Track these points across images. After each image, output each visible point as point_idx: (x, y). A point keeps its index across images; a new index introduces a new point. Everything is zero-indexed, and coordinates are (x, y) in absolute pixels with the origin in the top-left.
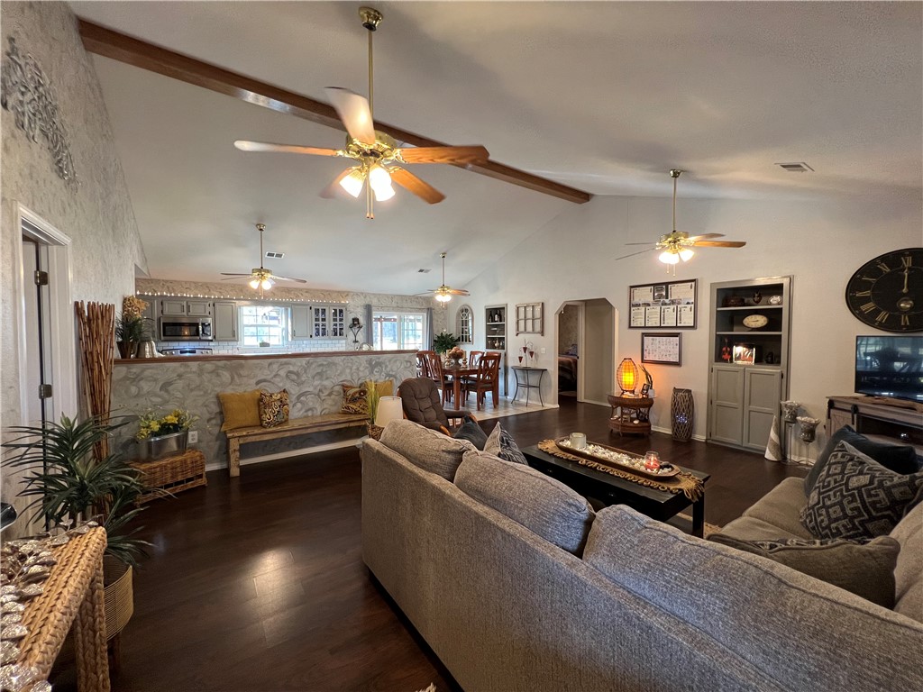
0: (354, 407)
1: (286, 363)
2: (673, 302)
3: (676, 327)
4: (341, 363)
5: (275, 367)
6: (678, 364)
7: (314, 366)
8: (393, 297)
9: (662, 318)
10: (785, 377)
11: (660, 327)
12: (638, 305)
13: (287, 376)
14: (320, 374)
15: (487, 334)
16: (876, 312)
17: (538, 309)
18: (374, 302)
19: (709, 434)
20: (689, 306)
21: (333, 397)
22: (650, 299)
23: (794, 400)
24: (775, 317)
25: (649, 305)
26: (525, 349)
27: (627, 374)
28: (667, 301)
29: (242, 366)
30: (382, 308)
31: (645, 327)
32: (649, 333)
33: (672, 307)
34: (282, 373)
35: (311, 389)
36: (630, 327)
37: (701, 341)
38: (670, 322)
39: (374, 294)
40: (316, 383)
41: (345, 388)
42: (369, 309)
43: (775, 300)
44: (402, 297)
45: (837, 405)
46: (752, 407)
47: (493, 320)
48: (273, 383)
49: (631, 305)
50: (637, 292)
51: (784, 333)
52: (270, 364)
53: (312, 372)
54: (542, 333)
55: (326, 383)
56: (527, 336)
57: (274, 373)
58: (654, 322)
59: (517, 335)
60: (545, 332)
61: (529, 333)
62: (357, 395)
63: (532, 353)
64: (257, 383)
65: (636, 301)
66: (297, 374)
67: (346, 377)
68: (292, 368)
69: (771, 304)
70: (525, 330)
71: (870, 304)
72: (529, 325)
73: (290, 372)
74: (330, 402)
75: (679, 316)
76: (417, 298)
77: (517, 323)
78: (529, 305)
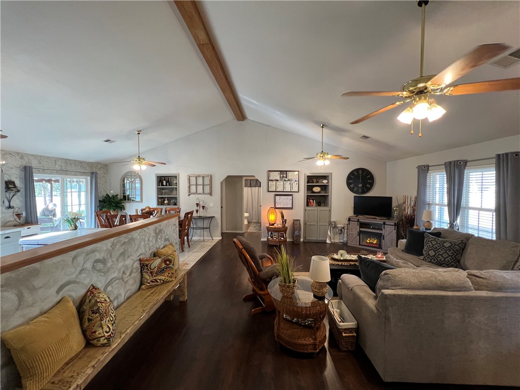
0: (163, 278)
1: (93, 251)
2: (289, 180)
3: (291, 192)
4: (138, 238)
5: (80, 259)
6: (292, 208)
7: (117, 247)
9: (284, 187)
10: (330, 211)
11: (283, 192)
12: (272, 180)
13: (94, 267)
14: (123, 254)
15: (158, 195)
16: (354, 188)
17: (207, 181)
19: (305, 238)
20: (296, 182)
21: (133, 275)
22: (278, 178)
23: (333, 220)
24: (325, 188)
25: (278, 181)
26: (197, 205)
27: (272, 214)
28: (286, 179)
29: (36, 273)
30: (44, 171)
31: (276, 191)
32: (278, 194)
33: (289, 182)
34: (89, 265)
35: (115, 275)
36: (269, 191)
37: (301, 197)
38: (288, 189)
40: (120, 265)
41: (144, 265)
42: (28, 172)
43: (325, 182)
45: (351, 220)
46: (321, 224)
47: (163, 185)
48: (78, 283)
49: (269, 180)
50: (272, 174)
51: (330, 194)
52: (74, 258)
53: (117, 253)
54: (211, 194)
55: (129, 262)
56: (201, 197)
57: (79, 269)
58: (280, 189)
59: (189, 195)
60: (213, 194)
61: (200, 194)
62: (164, 265)
63: (203, 207)
64: (58, 292)
65: (271, 178)
66: (103, 261)
67: (142, 251)
68: (98, 256)
69: (324, 183)
70: (196, 192)
71: (353, 185)
72: (200, 189)
73: (97, 261)
74: (131, 282)
75: (291, 187)
76: (81, 162)
77: (189, 187)
78: (199, 176)
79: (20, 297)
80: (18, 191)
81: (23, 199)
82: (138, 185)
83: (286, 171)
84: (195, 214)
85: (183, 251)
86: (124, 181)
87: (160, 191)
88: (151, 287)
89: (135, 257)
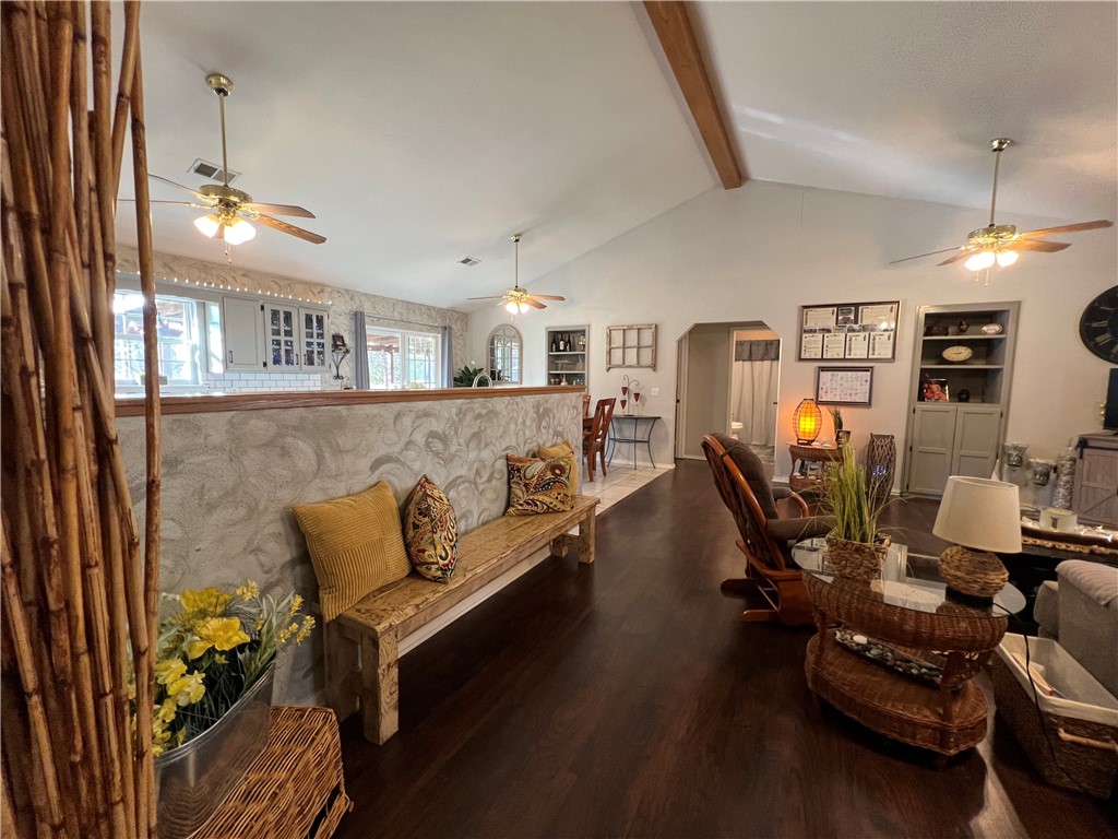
0: (547, 500)
1: (427, 414)
2: (864, 328)
3: (868, 360)
4: (505, 413)
5: (407, 421)
6: (868, 404)
7: (468, 418)
8: (395, 303)
9: (847, 346)
10: (1004, 415)
11: (844, 360)
12: (811, 331)
13: (427, 444)
14: (476, 436)
15: (549, 370)
16: (1111, 344)
17: (647, 338)
18: (367, 309)
19: (906, 487)
20: (887, 334)
21: (494, 482)
22: (831, 323)
23: (1011, 441)
24: (987, 348)
25: (829, 331)
26: (625, 390)
27: (808, 419)
28: (856, 327)
29: (340, 424)
30: (379, 320)
31: (822, 359)
32: (827, 366)
33: (862, 334)
34: (419, 438)
35: (463, 471)
36: (800, 359)
37: (900, 376)
38: (859, 350)
39: (366, 295)
40: (472, 455)
41: (514, 469)
42: (358, 319)
43: (991, 330)
44: (409, 305)
45: (1091, 443)
46: (964, 452)
47: (558, 350)
48: (403, 464)
49: (803, 331)
50: (812, 313)
51: (1006, 367)
52: (398, 417)
53: (466, 431)
54: (654, 367)
55: (486, 455)
56: (633, 373)
57: (405, 439)
58: (835, 351)
59: (608, 370)
60: (659, 366)
61: (630, 367)
62: (549, 475)
63: (637, 396)
64: (374, 466)
65: (810, 325)
66: (444, 439)
67: (510, 440)
68: (435, 426)
69: (985, 333)
70: (624, 363)
71: (1108, 335)
72: (632, 356)
73: (433, 434)
74: (490, 495)
75: (871, 347)
76: (429, 308)
77: (609, 353)
78: (630, 328)
79: (320, 459)
80: (348, 351)
81: (353, 365)
82: (516, 352)
83: (857, 305)
84: (618, 411)
85: (591, 480)
86: (492, 343)
87: (553, 361)
88: (525, 514)
89: (499, 448)
